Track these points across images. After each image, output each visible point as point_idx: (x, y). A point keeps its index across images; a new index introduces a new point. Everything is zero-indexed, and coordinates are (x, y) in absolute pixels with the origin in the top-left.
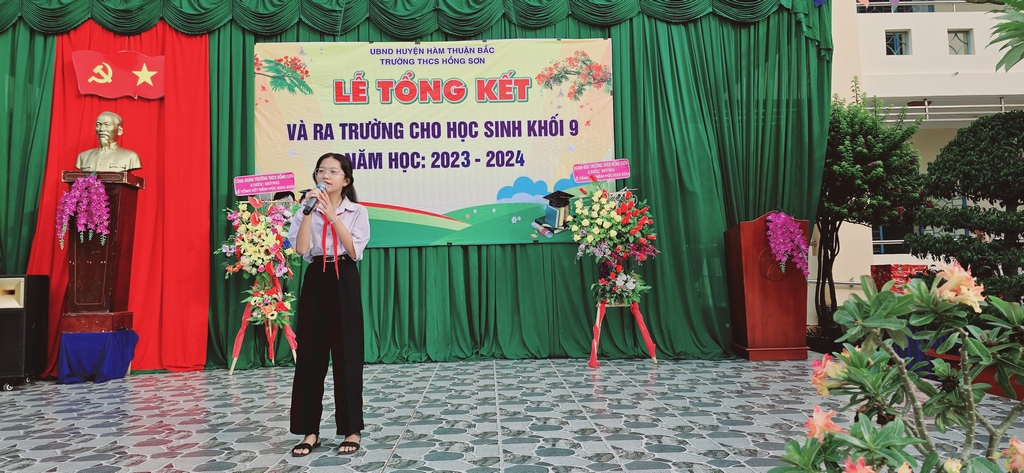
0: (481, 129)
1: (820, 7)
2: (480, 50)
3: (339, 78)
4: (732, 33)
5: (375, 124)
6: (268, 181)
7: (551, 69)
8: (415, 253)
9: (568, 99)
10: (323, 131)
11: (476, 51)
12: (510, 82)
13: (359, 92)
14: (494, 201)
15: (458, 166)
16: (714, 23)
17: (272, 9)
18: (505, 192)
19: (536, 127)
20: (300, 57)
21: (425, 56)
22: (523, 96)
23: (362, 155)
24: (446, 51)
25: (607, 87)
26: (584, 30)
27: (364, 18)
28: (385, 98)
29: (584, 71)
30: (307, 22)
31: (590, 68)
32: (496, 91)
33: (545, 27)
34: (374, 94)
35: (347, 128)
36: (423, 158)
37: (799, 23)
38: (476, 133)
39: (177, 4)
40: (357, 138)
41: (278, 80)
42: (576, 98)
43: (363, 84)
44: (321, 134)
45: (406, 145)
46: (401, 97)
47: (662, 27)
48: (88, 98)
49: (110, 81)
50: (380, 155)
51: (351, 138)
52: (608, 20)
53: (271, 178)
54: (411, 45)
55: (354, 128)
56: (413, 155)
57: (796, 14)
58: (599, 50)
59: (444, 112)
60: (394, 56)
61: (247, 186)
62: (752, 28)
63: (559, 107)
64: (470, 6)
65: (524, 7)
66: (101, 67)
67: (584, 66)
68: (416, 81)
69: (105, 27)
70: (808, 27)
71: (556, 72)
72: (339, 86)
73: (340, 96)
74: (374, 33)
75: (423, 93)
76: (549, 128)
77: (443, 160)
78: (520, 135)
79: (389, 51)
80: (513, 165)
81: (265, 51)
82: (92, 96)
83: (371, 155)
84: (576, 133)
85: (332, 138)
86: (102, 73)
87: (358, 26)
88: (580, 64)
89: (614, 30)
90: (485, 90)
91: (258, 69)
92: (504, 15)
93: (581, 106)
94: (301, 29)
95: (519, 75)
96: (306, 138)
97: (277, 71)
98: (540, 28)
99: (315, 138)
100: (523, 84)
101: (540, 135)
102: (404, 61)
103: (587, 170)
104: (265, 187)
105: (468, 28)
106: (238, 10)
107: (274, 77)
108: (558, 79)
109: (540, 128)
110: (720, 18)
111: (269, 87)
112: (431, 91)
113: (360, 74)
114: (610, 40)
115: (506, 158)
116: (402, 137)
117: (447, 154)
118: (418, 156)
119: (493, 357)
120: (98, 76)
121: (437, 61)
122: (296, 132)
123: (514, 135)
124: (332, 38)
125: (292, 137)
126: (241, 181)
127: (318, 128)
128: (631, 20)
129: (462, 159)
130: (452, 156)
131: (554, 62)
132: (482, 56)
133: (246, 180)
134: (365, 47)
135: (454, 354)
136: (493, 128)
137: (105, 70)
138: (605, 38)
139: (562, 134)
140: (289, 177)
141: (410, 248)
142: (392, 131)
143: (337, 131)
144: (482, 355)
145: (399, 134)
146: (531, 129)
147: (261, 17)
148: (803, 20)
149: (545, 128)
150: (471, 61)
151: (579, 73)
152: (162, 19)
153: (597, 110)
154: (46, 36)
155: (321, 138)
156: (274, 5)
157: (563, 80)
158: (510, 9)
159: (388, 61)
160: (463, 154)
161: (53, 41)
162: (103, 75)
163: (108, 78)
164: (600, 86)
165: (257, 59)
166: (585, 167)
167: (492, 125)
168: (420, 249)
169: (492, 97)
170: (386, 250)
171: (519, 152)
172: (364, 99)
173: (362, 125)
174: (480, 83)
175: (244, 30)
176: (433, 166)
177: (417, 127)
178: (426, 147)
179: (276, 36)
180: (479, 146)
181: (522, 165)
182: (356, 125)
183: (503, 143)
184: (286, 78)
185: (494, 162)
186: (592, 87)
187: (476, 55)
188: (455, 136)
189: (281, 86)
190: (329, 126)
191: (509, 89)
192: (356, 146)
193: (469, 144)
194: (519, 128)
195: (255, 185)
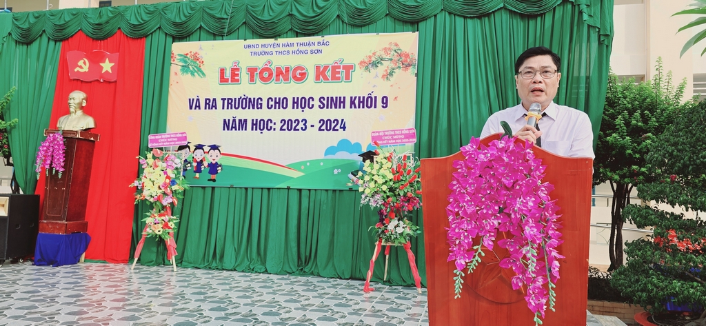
0: (316, 103)
2: (319, 43)
3: (222, 66)
4: (522, 24)
5: (244, 98)
7: (370, 57)
8: (265, 192)
9: (382, 80)
10: (211, 104)
11: (316, 44)
12: (339, 67)
13: (235, 75)
14: (322, 156)
15: (298, 130)
17: (184, 19)
18: (330, 151)
19: (357, 102)
20: (199, 52)
21: (281, 49)
22: (348, 77)
23: (234, 121)
24: (295, 45)
25: (412, 71)
26: (398, 26)
27: (242, 23)
28: (252, 79)
29: (396, 58)
30: (205, 27)
31: (400, 55)
32: (329, 74)
33: (369, 24)
34: (245, 76)
35: (226, 101)
36: (275, 124)
37: (581, 13)
38: (313, 105)
39: (129, 19)
40: (232, 108)
41: (185, 68)
42: (388, 79)
43: (238, 70)
44: (209, 105)
45: (263, 114)
46: (262, 79)
47: (460, 21)
48: (75, 82)
49: (87, 70)
50: (245, 121)
51: (228, 108)
52: (416, 17)
53: (172, 136)
54: (271, 41)
55: (230, 101)
56: (267, 122)
57: (579, 5)
58: (408, 41)
59: (290, 90)
60: (260, 50)
61: (156, 141)
62: (539, 19)
63: (375, 86)
64: (314, 11)
65: (354, 10)
66: (83, 61)
67: (396, 54)
68: (273, 68)
69: (87, 36)
70: (590, 16)
71: (373, 59)
72: (222, 71)
73: (223, 79)
74: (249, 34)
75: (277, 76)
76: (366, 102)
77: (289, 125)
78: (344, 107)
79: (257, 46)
80: (337, 130)
81: (179, 48)
82: (78, 80)
83: (240, 121)
84: (386, 106)
85: (216, 108)
86: (83, 65)
87: (238, 29)
88: (393, 52)
89: (422, 25)
90: (320, 73)
91: (174, 60)
92: (338, 16)
93: (391, 86)
94: (202, 32)
95: (346, 62)
96: (199, 109)
97: (185, 62)
98: (364, 26)
99: (206, 108)
100: (348, 69)
101: (359, 107)
102: (266, 53)
103: (381, 136)
104: (168, 142)
105: (311, 28)
106: (163, 21)
107: (183, 66)
108: (375, 64)
109: (359, 102)
110: (511, 11)
111: (180, 73)
112: (282, 74)
114: (417, 33)
115: (333, 125)
116: (261, 108)
117: (291, 121)
118: (271, 122)
119: (312, 274)
120: (81, 67)
121: (288, 53)
122: (194, 104)
123: (340, 107)
124: (221, 38)
125: (191, 108)
126: (153, 138)
127: (208, 102)
128: (435, 16)
129: (301, 125)
130: (295, 122)
131: (373, 52)
132: (320, 48)
133: (157, 137)
134: (241, 43)
135: (285, 270)
136: (325, 102)
137: (85, 63)
138: (414, 32)
139: (375, 107)
140: (184, 135)
141: (262, 189)
142: (254, 103)
143: (219, 103)
144: (305, 272)
145: (259, 106)
146: (352, 103)
147: (177, 25)
148: (585, 10)
149: (363, 102)
150: (312, 52)
151: (391, 60)
152: (119, 28)
153: (404, 88)
154: (56, 41)
155: (209, 108)
156: (185, 17)
157: (379, 65)
158: (343, 12)
159: (255, 53)
160: (302, 121)
161: (60, 45)
162: (83, 66)
163: (86, 69)
164: (407, 70)
165: (173, 54)
166: (381, 134)
167: (324, 100)
168: (269, 189)
169: (326, 78)
170: (246, 189)
171: (343, 120)
172: (238, 80)
173: (236, 99)
174: (318, 68)
175: (166, 34)
176: (281, 129)
177: (272, 101)
178: (277, 115)
179: (186, 37)
180: (314, 115)
181: (344, 130)
182: (231, 99)
183: (332, 114)
184: (190, 67)
185: (324, 127)
186: (401, 70)
187: (316, 47)
188: (297, 108)
189: (187, 72)
190: (214, 100)
191: (339, 73)
192: (230, 114)
193: (307, 114)
194: (344, 102)
195: (162, 140)
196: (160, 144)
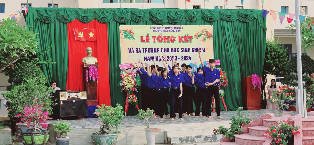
0: (180, 50)
1: (264, 18)
3: (142, 35)
4: (242, 24)
5: (152, 48)
6: (127, 65)
7: (197, 34)
9: (202, 42)
10: (138, 50)
11: (178, 28)
12: (187, 37)
13: (147, 39)
16: (238, 22)
17: (124, 16)
20: (131, 29)
21: (165, 29)
22: (190, 41)
23: (149, 57)
24: (170, 28)
25: (212, 39)
26: (206, 23)
27: (148, 19)
28: (154, 41)
29: (206, 34)
30: (133, 19)
31: (207, 33)
32: (183, 39)
33: (196, 22)
34: (151, 40)
35: (144, 50)
37: (259, 22)
38: (179, 51)
39: (99, 14)
40: (147, 52)
41: (126, 36)
42: (204, 42)
43: (149, 37)
44: (138, 51)
45: (160, 54)
46: (159, 41)
47: (225, 23)
49: (83, 37)
50: (153, 57)
51: (146, 52)
52: (212, 20)
53: (128, 64)
54: (161, 26)
57: (258, 20)
58: (210, 28)
59: (170, 45)
60: (157, 29)
62: (247, 23)
63: (200, 44)
64: (176, 16)
65: (190, 16)
66: (81, 33)
68: (162, 36)
69: (80, 21)
70: (261, 23)
71: (199, 34)
72: (142, 38)
73: (142, 40)
74: (151, 23)
75: (164, 40)
77: (170, 59)
78: (190, 52)
79: (155, 28)
80: (188, 60)
81: (122, 28)
83: (151, 57)
84: (204, 51)
85: (141, 52)
87: (147, 21)
88: (205, 32)
89: (213, 23)
90: (181, 39)
91: (121, 33)
92: (185, 18)
93: (205, 44)
94: (131, 22)
95: (190, 35)
96: (134, 53)
97: (126, 33)
98: (194, 22)
99: (136, 52)
100: (190, 37)
101: (195, 52)
102: (159, 31)
105: (176, 22)
106: (115, 16)
107: (125, 35)
108: (199, 36)
109: (195, 50)
110: (240, 20)
111: (124, 38)
112: (166, 39)
113: (148, 34)
114: (212, 26)
115: (186, 58)
116: (159, 52)
117: (171, 57)
120: (80, 35)
121: (168, 31)
122: (131, 51)
123: (188, 52)
124: (139, 24)
125: (130, 52)
128: (217, 20)
131: (198, 32)
132: (180, 29)
134: (148, 27)
136: (183, 50)
137: (82, 34)
142: (156, 50)
143: (142, 50)
146: (193, 50)
147: (121, 18)
148: (260, 22)
150: (177, 31)
151: (205, 35)
152: (95, 19)
153: (209, 45)
154: (64, 23)
155: (138, 52)
156: (124, 15)
157: (201, 37)
158: (187, 16)
159: (155, 31)
160: (175, 57)
161: (66, 25)
164: (210, 38)
165: (120, 30)
169: (183, 41)
171: (190, 56)
172: (149, 41)
173: (148, 49)
174: (179, 37)
175: (116, 22)
177: (163, 49)
180: (179, 55)
181: (191, 60)
182: (147, 49)
183: (186, 54)
184: (128, 35)
185: (183, 59)
186: (208, 39)
187: (178, 29)
188: (173, 52)
189: (127, 37)
190: (140, 49)
191: (187, 39)
192: (147, 55)
193: (177, 54)
194: (190, 50)
195: (124, 66)
196: (124, 68)
